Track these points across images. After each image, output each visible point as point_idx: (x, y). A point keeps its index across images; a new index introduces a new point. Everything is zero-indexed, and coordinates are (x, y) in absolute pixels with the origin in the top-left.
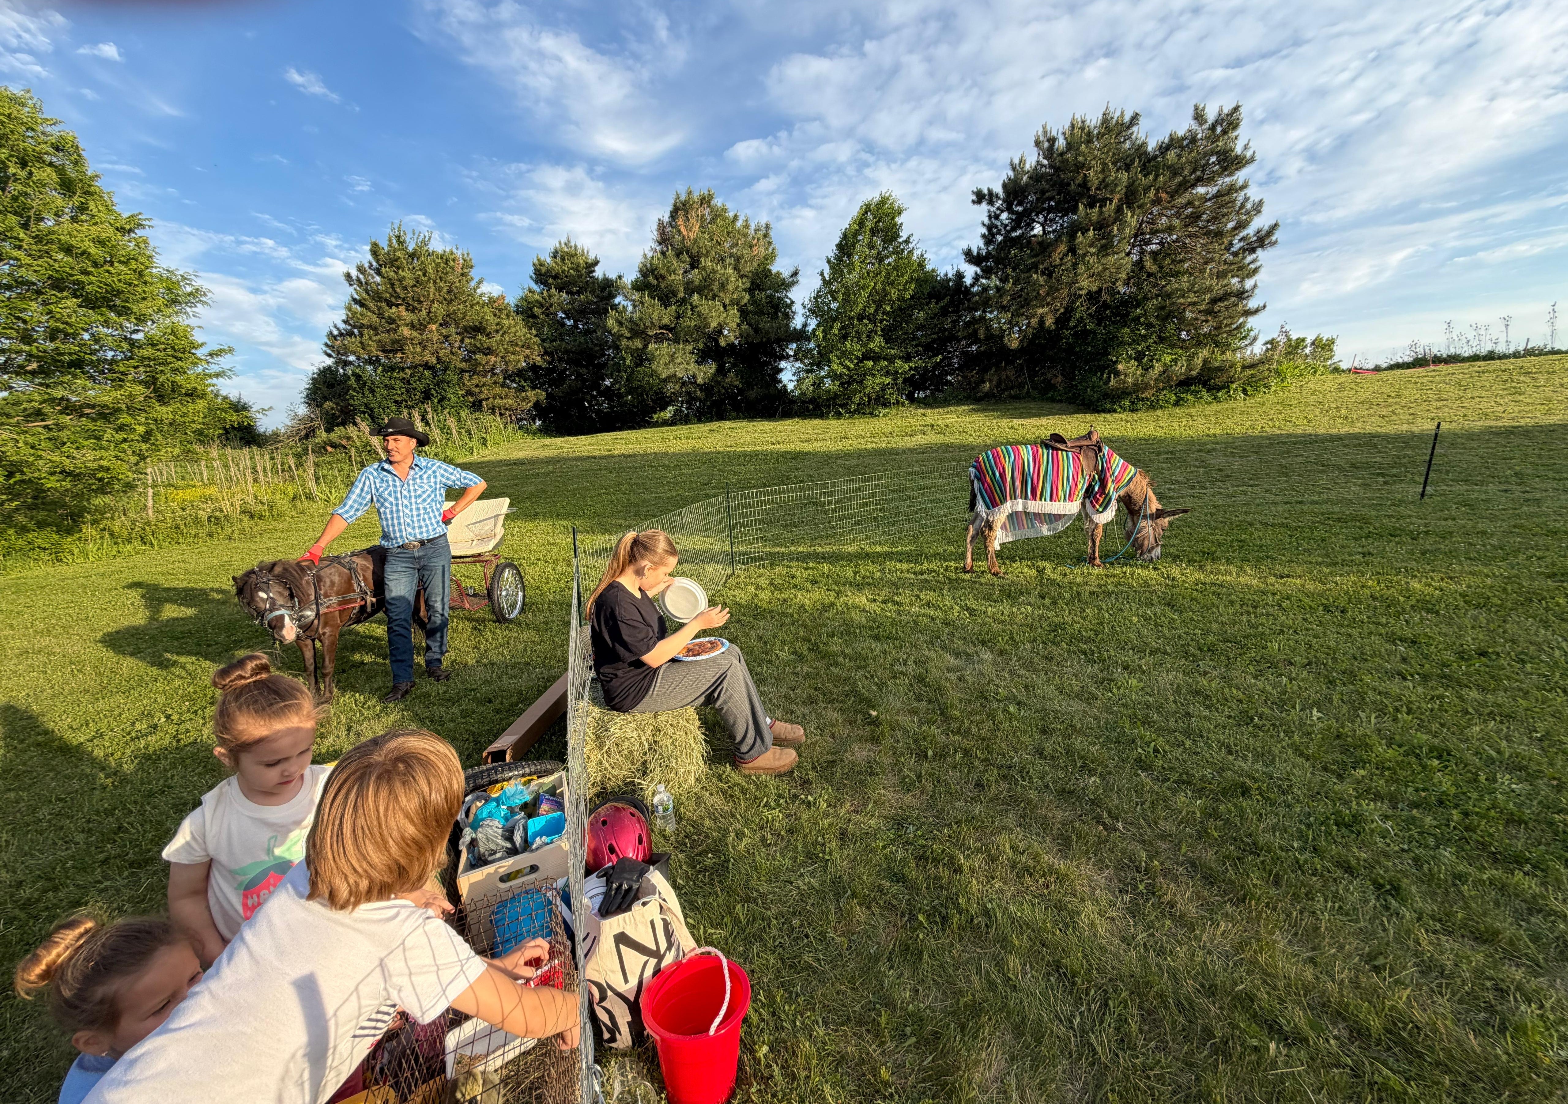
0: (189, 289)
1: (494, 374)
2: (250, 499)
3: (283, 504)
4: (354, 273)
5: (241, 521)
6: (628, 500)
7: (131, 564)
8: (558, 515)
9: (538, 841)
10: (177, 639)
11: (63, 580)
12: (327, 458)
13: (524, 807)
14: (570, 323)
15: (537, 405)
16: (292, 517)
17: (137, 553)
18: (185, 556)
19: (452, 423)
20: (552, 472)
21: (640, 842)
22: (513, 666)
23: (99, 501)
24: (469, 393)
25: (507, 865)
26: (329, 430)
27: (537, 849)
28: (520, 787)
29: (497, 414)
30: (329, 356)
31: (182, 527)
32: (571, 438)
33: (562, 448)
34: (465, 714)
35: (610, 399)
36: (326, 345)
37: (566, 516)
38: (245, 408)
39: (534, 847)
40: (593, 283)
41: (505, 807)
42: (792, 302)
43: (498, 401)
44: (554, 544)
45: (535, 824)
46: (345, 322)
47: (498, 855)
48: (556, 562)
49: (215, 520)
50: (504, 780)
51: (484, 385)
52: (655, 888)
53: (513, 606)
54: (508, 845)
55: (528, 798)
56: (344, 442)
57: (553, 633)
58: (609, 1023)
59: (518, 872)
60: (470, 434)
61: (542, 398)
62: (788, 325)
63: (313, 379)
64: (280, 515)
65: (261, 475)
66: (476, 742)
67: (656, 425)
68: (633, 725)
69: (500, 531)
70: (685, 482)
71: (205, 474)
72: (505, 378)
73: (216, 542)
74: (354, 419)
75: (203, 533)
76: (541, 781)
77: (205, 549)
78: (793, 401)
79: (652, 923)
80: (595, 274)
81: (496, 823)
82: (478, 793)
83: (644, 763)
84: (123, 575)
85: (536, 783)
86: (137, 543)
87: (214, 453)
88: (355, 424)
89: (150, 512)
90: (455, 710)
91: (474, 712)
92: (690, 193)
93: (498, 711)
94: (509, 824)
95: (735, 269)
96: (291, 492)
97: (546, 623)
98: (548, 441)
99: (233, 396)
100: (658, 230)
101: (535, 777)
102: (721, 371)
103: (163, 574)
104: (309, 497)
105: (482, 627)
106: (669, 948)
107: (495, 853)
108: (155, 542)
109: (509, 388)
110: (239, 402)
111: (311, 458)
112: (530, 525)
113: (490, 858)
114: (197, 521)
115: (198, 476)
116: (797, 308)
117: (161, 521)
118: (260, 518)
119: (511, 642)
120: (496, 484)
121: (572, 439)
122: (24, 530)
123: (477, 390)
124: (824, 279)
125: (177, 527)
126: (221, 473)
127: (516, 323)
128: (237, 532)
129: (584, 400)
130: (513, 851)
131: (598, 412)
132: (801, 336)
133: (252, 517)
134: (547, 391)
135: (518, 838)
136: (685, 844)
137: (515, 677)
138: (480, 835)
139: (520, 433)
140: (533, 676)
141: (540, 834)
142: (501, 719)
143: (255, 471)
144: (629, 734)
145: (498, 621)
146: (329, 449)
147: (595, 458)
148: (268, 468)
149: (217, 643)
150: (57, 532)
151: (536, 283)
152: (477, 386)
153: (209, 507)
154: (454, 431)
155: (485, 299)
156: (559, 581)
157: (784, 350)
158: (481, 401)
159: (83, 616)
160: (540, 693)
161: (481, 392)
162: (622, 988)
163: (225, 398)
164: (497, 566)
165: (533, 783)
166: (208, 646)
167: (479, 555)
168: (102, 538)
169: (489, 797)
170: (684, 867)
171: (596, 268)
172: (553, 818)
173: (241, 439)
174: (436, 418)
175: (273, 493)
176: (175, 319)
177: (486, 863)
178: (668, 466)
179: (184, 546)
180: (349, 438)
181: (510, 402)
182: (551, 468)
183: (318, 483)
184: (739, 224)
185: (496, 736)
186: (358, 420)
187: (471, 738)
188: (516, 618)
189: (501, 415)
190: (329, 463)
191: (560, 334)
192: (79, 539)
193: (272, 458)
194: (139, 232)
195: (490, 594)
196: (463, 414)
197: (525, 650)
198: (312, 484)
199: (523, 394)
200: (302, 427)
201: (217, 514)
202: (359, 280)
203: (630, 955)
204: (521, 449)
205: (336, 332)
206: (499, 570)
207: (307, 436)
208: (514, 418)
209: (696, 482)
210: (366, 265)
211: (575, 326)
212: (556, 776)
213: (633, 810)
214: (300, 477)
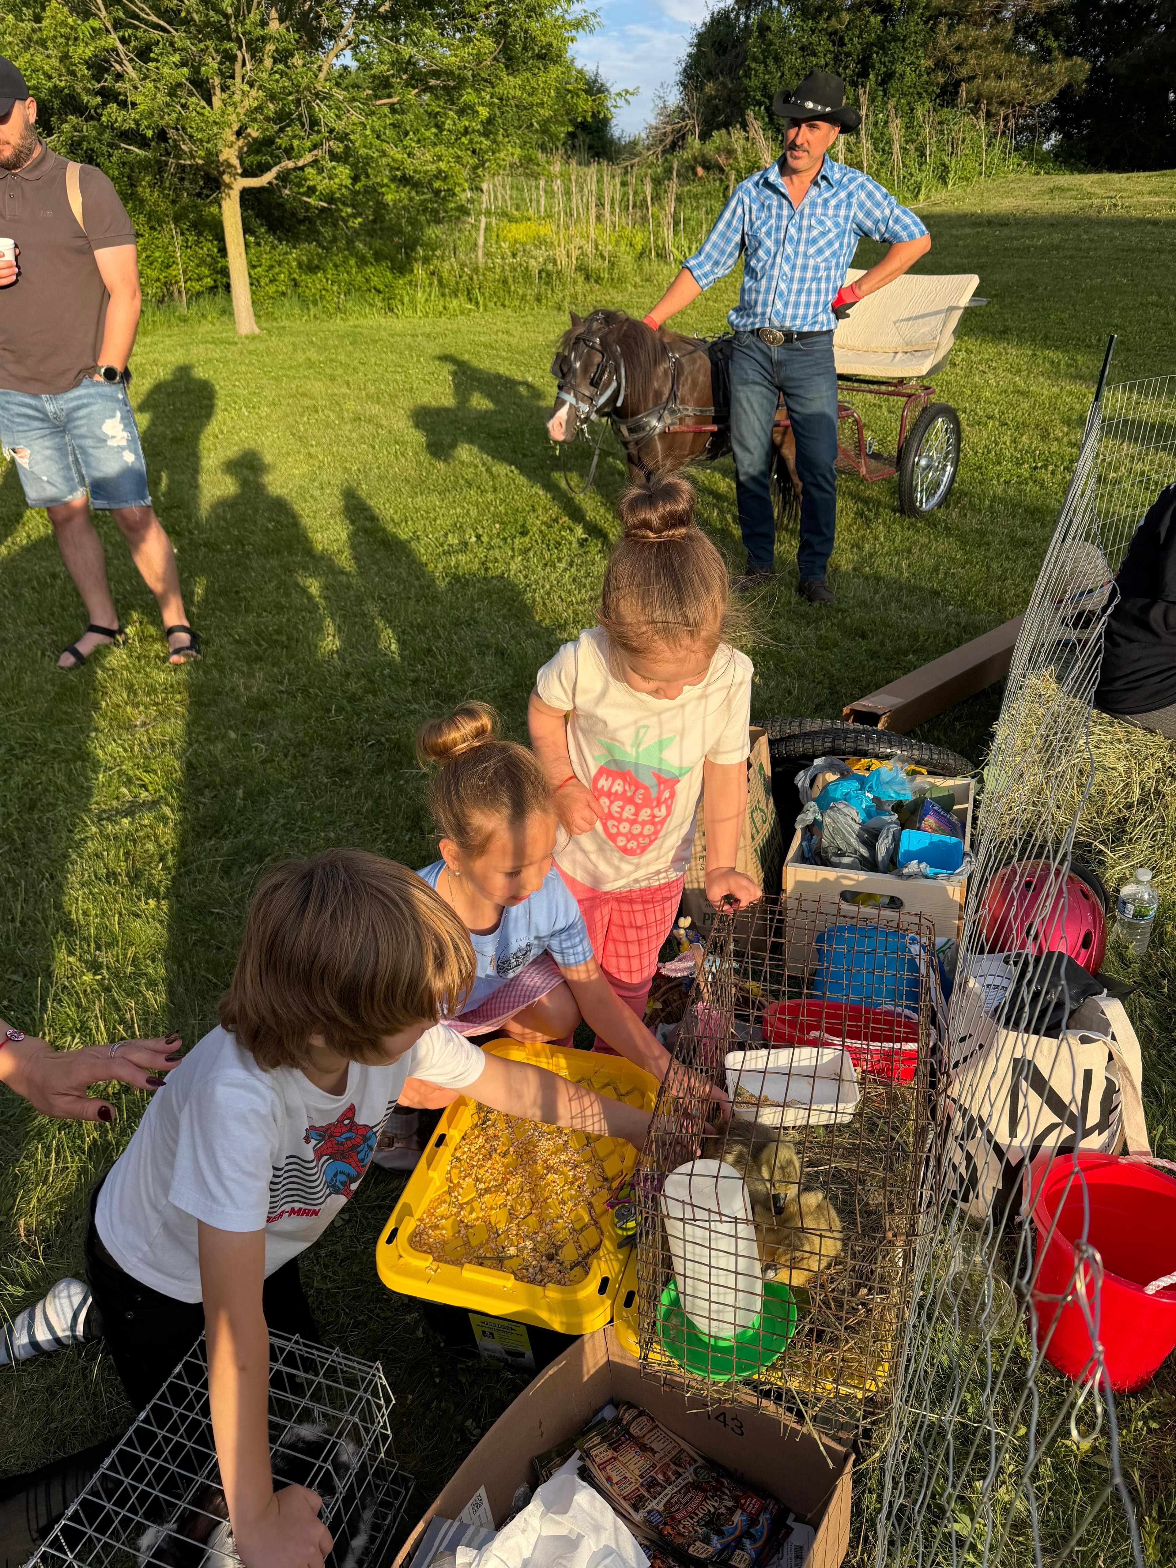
1: (998, 21)
2: (589, 249)
3: (627, 260)
5: (575, 282)
7: (455, 327)
8: (1046, 337)
9: (913, 866)
10: (494, 438)
11: (392, 336)
12: (696, 188)
13: (898, 807)
15: (1066, 93)
16: (635, 286)
17: (462, 313)
18: (510, 326)
19: (896, 130)
20: (1057, 248)
21: (1086, 943)
22: (912, 590)
23: (433, 232)
24: (942, 64)
25: (856, 879)
26: (705, 136)
27: (909, 876)
28: (903, 775)
29: (982, 114)
31: (510, 281)
32: (1115, 177)
33: (1090, 195)
34: (824, 644)
37: (1061, 344)
38: (602, 90)
39: (905, 871)
41: (871, 796)
43: (992, 84)
44: (1024, 394)
45: (912, 840)
47: (846, 860)
48: (1021, 427)
49: (547, 277)
50: (877, 757)
51: (972, 46)
52: (1109, 1025)
53: (931, 491)
54: (864, 851)
55: (908, 796)
56: (722, 160)
57: (991, 554)
59: (870, 896)
60: (922, 155)
61: (1082, 77)
63: (699, 35)
64: (622, 280)
65: (607, 210)
66: (833, 691)
68: (1123, 747)
69: (947, 341)
71: (543, 202)
72: (1017, 31)
73: (544, 311)
74: (743, 115)
75: (531, 293)
76: (931, 779)
77: (530, 319)
79: (1088, 1074)
81: (854, 814)
82: (835, 759)
83: (1122, 822)
84: (447, 341)
85: (925, 780)
86: (463, 298)
87: (557, 168)
88: (744, 126)
89: (480, 253)
90: (809, 632)
91: (836, 645)
93: (873, 655)
94: (873, 823)
96: (639, 240)
97: (982, 533)
98: (1066, 179)
99: (590, 69)
101: (924, 771)
103: (486, 346)
104: (662, 255)
105: (872, 515)
106: (1102, 1126)
107: (843, 855)
108: (480, 300)
109: (1020, 54)
110: (595, 81)
111: (674, 186)
112: (990, 350)
113: (834, 859)
114: (527, 274)
115: (535, 205)
117: (490, 269)
118: (596, 282)
119: (916, 550)
121: (1117, 179)
122: (363, 261)
123: (956, 58)
125: (505, 282)
126: (559, 206)
128: (568, 299)
130: (869, 864)
133: (587, 278)
134: (1094, 63)
135: (882, 848)
136: (1159, 987)
137: (911, 610)
138: (828, 820)
139: (1014, 158)
140: (942, 616)
141: (921, 856)
142: (876, 669)
143: (600, 205)
144: (1111, 762)
145: (902, 511)
146: (700, 171)
147: (1155, 223)
148: (618, 198)
149: (533, 455)
150: (392, 269)
152: (958, 48)
153: (541, 254)
154: (896, 147)
156: (1019, 465)
158: (957, 84)
159: (408, 386)
160: (948, 646)
161: (963, 63)
162: (1002, 1137)
163: (580, 72)
164: (925, 409)
165: (919, 779)
166: (525, 456)
167: (901, 381)
168: (431, 284)
169: (849, 771)
170: (1147, 1021)
172: (944, 843)
173: (590, 147)
174: (871, 118)
175: (617, 243)
177: (825, 862)
179: (509, 312)
180: (730, 153)
181: (1014, 85)
182: (1057, 238)
183: (676, 233)
185: (865, 691)
186: (750, 114)
187: (827, 681)
188: (931, 512)
189: (989, 115)
190: (696, 197)
192: (410, 282)
193: (624, 184)
195: (901, 459)
196: (919, 112)
197: (936, 570)
198: (667, 233)
199: (1045, 68)
200: (669, 128)
201: (550, 267)
203: (1032, 1100)
204: (1009, 193)
206: (929, 414)
207: (674, 146)
208: (1011, 123)
212: (959, 781)
213: (1087, 887)
214: (655, 217)
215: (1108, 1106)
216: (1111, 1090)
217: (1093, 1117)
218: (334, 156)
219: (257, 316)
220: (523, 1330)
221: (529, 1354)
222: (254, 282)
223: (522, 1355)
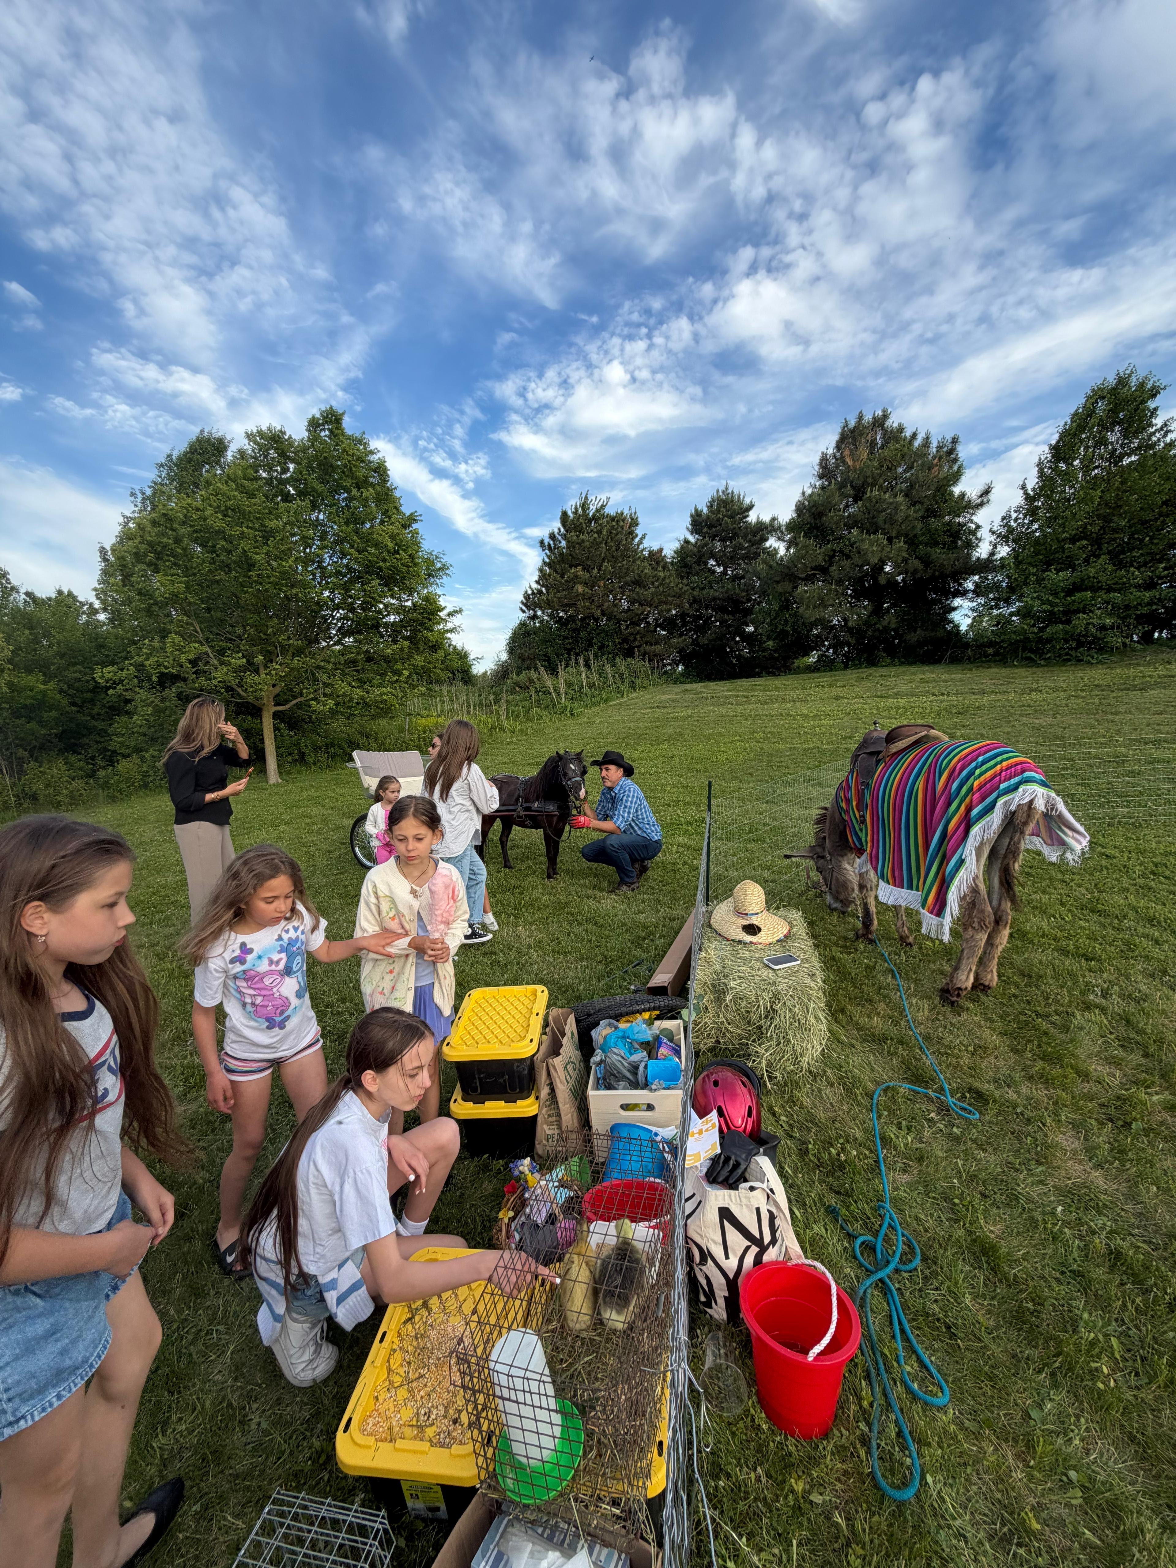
0: (439, 565)
1: (648, 623)
4: (547, 540)
6: (762, 749)
9: (656, 1083)
12: (516, 697)
13: (644, 1046)
14: (719, 570)
15: (682, 651)
19: (608, 668)
21: (750, 1115)
24: (625, 640)
26: (518, 674)
27: (657, 1088)
28: (646, 1024)
29: (647, 660)
30: (524, 612)
32: (711, 684)
33: (701, 693)
35: (751, 645)
36: (522, 602)
38: (466, 655)
39: (652, 1087)
40: (746, 528)
41: (630, 1041)
42: (978, 527)
43: (649, 648)
45: (654, 1068)
46: (537, 582)
47: (622, 1083)
51: (638, 633)
52: (763, 1174)
54: (631, 1076)
55: (650, 1038)
56: (528, 684)
58: (706, 1288)
59: (636, 1105)
60: (622, 678)
61: (688, 644)
62: (969, 555)
65: (472, 709)
67: (798, 671)
70: (824, 734)
71: (439, 706)
72: (656, 626)
74: (535, 664)
78: (967, 645)
79: (758, 1210)
80: (749, 519)
81: (622, 1054)
83: (760, 1028)
85: (659, 1024)
87: (445, 690)
88: (536, 669)
89: (406, 733)
92: (861, 417)
94: (633, 1059)
95: (906, 495)
96: (489, 722)
98: (689, 686)
100: (821, 464)
102: (877, 611)
104: (502, 729)
106: (773, 1242)
107: (619, 1079)
109: (659, 635)
110: (463, 651)
111: (505, 696)
113: (616, 1084)
116: (984, 533)
120: (640, 725)
123: (633, 639)
124: (1026, 493)
127: (671, 575)
129: (727, 645)
130: (635, 1085)
131: (739, 657)
132: (986, 566)
134: (692, 638)
135: (640, 1070)
138: (608, 1059)
141: (660, 1075)
143: (468, 706)
144: (748, 994)
146: (517, 689)
148: (477, 702)
151: (692, 533)
152: (632, 634)
155: (646, 553)
157: (960, 585)
158: (633, 649)
161: (636, 640)
162: (722, 1261)
163: (455, 647)
165: (655, 1023)
171: (751, 513)
173: (461, 680)
174: (596, 663)
176: (431, 589)
178: (807, 716)
180: (531, 680)
181: (659, 648)
183: (508, 717)
184: (917, 443)
186: (539, 664)
189: (650, 660)
190: (516, 700)
191: (710, 582)
193: (480, 696)
194: (415, 526)
196: (618, 660)
198: (504, 718)
199: (671, 641)
200: (502, 670)
202: (549, 545)
203: (733, 1235)
205: (530, 592)
207: (504, 678)
208: (661, 663)
209: (836, 734)
210: (556, 531)
211: (724, 573)
213: (745, 1079)
214: (497, 711)
215: (773, 1229)
216: (772, 1217)
217: (767, 1238)
218: (325, 695)
219: (280, 773)
220: (439, 1489)
221: (443, 1507)
222: (279, 755)
223: (438, 1509)
